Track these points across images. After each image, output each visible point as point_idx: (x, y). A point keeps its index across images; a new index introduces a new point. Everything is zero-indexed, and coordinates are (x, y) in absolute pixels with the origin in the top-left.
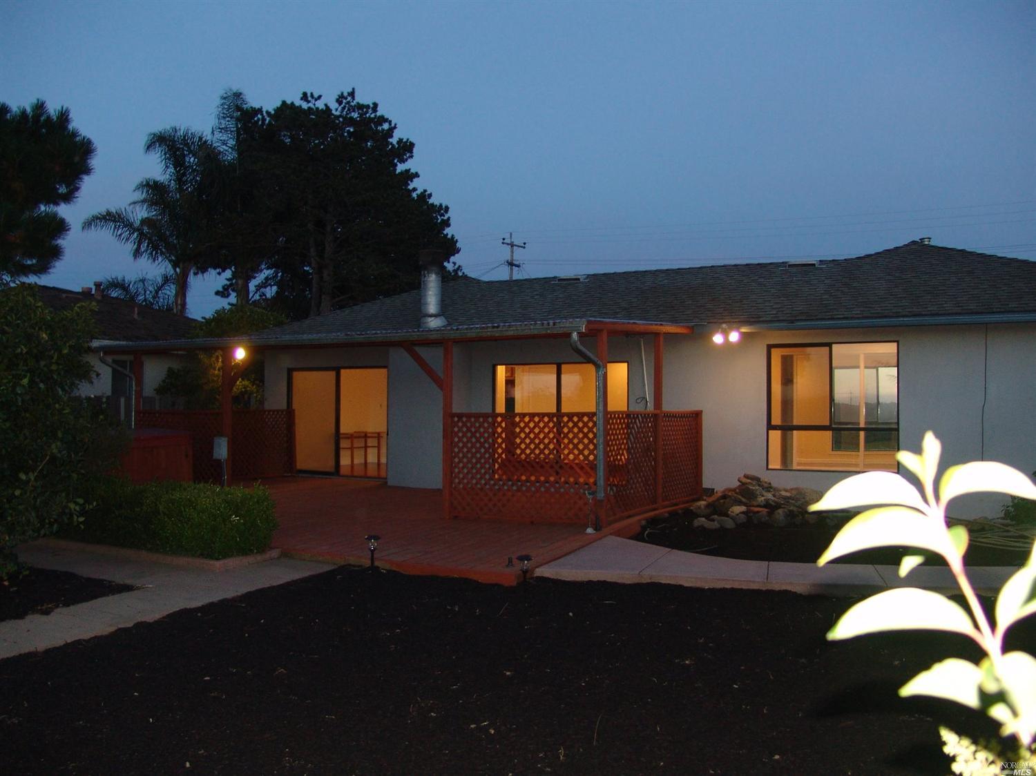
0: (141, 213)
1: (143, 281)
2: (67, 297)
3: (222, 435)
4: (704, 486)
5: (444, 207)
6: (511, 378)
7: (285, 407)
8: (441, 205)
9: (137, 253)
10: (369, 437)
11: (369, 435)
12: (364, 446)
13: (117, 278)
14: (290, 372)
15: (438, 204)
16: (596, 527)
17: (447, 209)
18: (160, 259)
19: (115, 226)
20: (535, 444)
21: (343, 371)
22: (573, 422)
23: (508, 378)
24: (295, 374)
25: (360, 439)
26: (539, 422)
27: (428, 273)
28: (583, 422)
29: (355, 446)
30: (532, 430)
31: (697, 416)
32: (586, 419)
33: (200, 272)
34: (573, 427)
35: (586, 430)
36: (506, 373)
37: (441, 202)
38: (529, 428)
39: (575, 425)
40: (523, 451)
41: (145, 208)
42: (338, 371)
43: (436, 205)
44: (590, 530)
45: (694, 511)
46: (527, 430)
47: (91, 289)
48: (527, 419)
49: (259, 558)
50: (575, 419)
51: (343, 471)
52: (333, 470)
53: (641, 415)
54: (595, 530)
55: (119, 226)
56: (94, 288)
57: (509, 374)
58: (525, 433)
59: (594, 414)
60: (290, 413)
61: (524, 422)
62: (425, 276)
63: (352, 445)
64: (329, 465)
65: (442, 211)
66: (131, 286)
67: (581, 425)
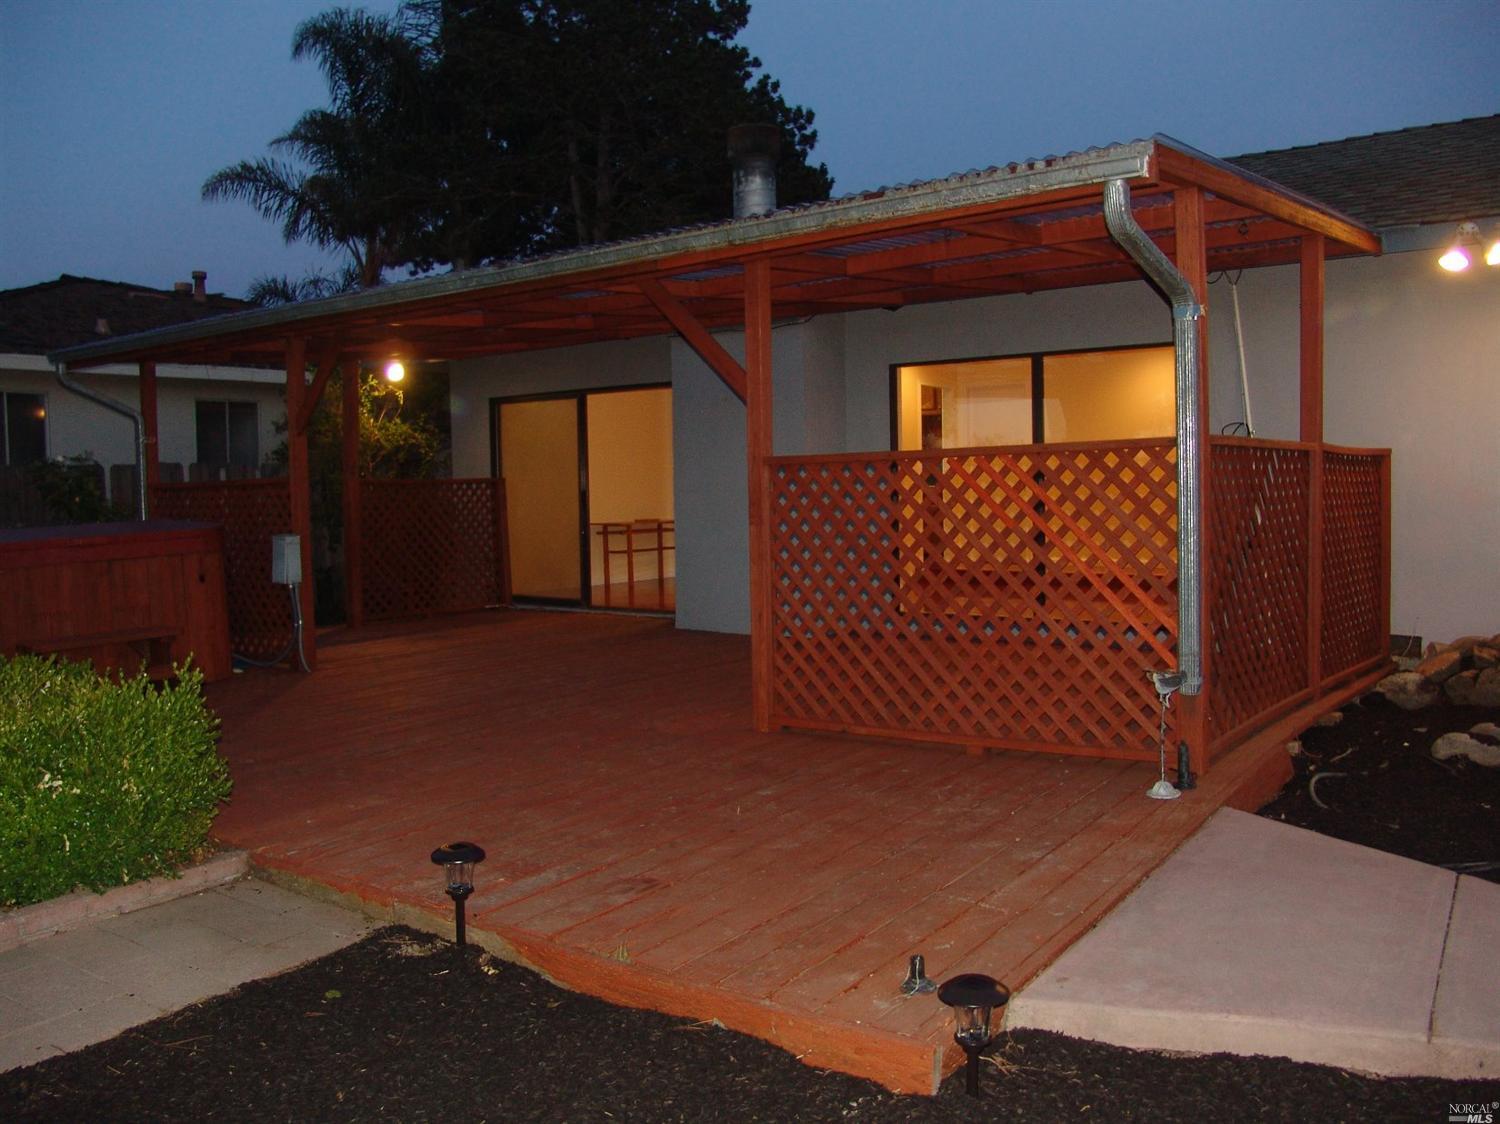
0: (299, 167)
1: (316, 282)
2: (135, 297)
3: (290, 532)
4: (1394, 631)
5: (804, 112)
6: (934, 412)
7: (486, 473)
8: (799, 109)
9: (291, 232)
10: (667, 530)
11: (664, 526)
12: (656, 546)
13: (274, 281)
14: (495, 404)
15: (795, 107)
16: (1181, 776)
17: (810, 116)
18: (333, 245)
19: (257, 190)
20: (993, 533)
21: (591, 399)
22: (1105, 468)
23: (928, 413)
24: (507, 410)
25: (651, 534)
26: (1005, 471)
27: (746, 175)
28: (1135, 467)
29: (634, 547)
30: (984, 497)
31: (1379, 461)
32: (1142, 458)
33: (419, 270)
34: (1104, 485)
35: (1142, 491)
36: (923, 404)
37: (799, 104)
38: (977, 489)
39: (1112, 477)
40: (961, 554)
41: (296, 149)
42: (581, 397)
43: (791, 109)
44: (1162, 790)
45: (1389, 696)
46: (971, 496)
47: (191, 285)
48: (970, 466)
49: (161, 889)
50: (1111, 460)
51: (597, 598)
52: (577, 596)
53: (1278, 451)
54: (1176, 786)
55: (264, 188)
56: (193, 282)
57: (929, 405)
58: (965, 503)
59: (1172, 443)
60: (496, 484)
61: (964, 474)
62: (740, 183)
63: (629, 543)
64: (571, 587)
65: (802, 121)
66: (297, 293)
67: (1127, 476)
